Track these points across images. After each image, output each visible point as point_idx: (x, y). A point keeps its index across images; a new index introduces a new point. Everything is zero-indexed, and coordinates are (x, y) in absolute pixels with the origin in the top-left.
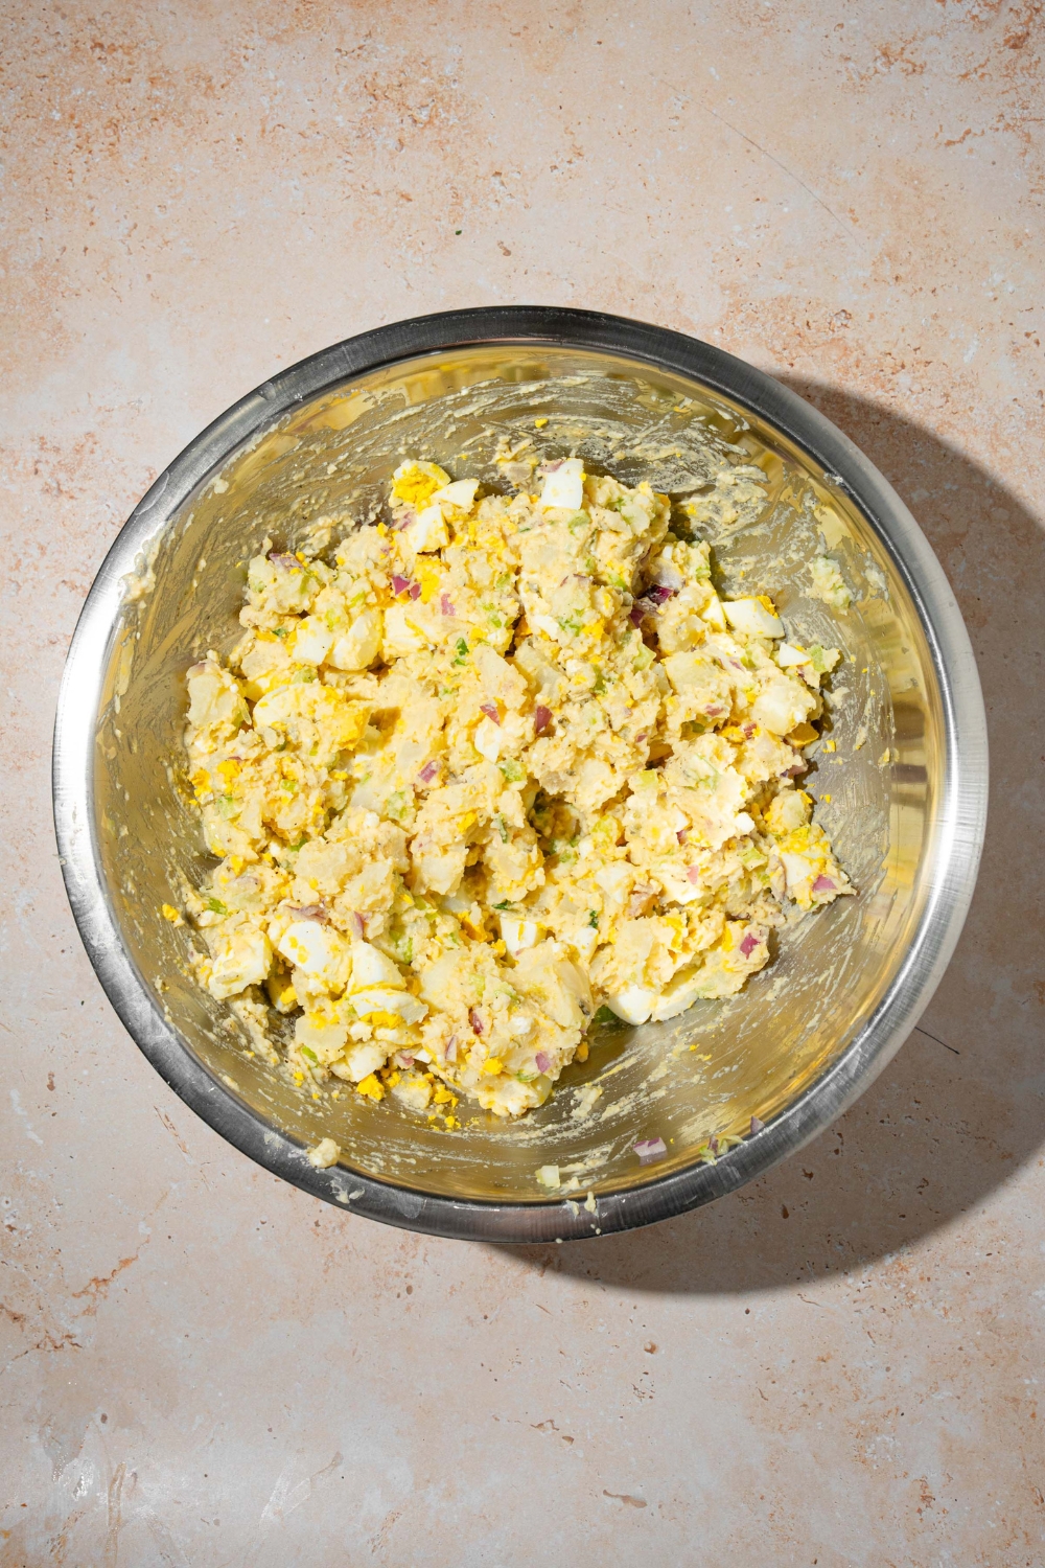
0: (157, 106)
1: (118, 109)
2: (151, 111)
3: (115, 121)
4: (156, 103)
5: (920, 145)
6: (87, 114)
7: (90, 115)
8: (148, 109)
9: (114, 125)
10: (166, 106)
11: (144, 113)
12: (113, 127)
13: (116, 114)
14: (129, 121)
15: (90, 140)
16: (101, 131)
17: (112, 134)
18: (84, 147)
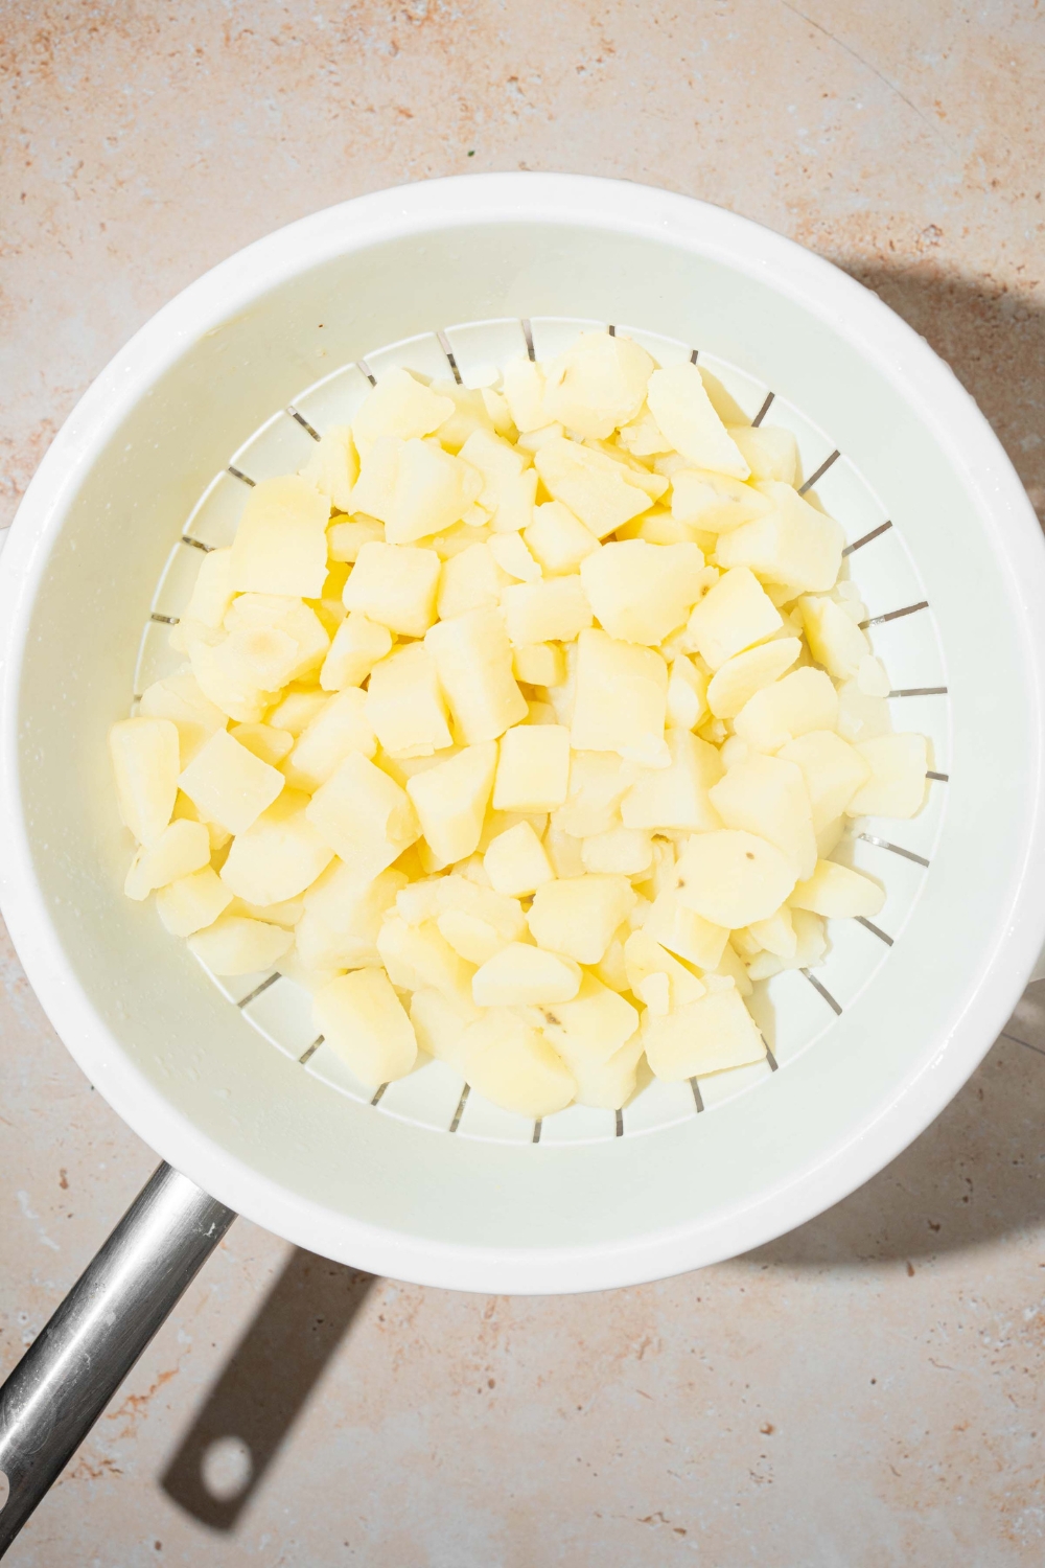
0: (96, 12)
1: (48, 17)
2: (88, 19)
3: (45, 34)
4: (94, 8)
5: (1017, 16)
6: (10, 27)
7: (14, 27)
8: (84, 17)
9: (44, 38)
10: (107, 12)
11: (80, 22)
12: (44, 41)
13: (45, 25)
14: (63, 33)
15: (17, 59)
16: (29, 47)
17: (43, 50)
18: (11, 68)
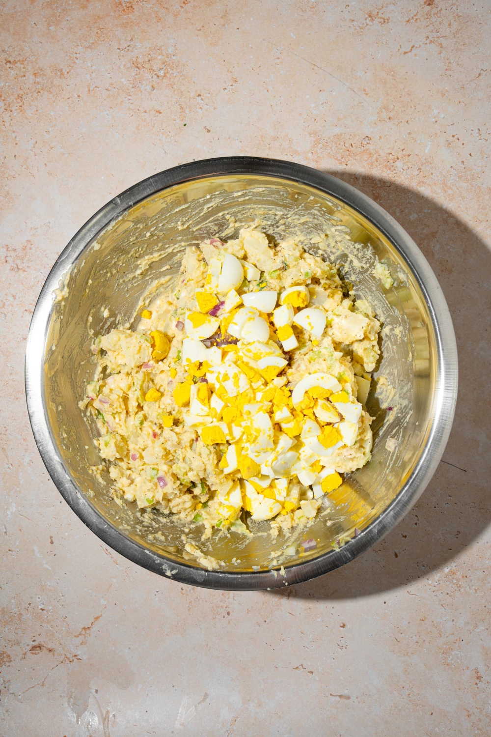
0: (39, 86)
1: (21, 89)
2: (36, 89)
3: (20, 95)
4: (38, 84)
5: (392, 55)
6: (7, 94)
7: (9, 94)
8: (35, 88)
9: (20, 97)
10: (43, 85)
11: (33, 90)
12: (20, 98)
13: (21, 92)
14: (27, 94)
15: (10, 106)
16: (15, 101)
17: (20, 101)
18: (8, 109)
